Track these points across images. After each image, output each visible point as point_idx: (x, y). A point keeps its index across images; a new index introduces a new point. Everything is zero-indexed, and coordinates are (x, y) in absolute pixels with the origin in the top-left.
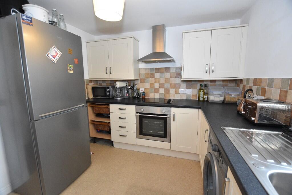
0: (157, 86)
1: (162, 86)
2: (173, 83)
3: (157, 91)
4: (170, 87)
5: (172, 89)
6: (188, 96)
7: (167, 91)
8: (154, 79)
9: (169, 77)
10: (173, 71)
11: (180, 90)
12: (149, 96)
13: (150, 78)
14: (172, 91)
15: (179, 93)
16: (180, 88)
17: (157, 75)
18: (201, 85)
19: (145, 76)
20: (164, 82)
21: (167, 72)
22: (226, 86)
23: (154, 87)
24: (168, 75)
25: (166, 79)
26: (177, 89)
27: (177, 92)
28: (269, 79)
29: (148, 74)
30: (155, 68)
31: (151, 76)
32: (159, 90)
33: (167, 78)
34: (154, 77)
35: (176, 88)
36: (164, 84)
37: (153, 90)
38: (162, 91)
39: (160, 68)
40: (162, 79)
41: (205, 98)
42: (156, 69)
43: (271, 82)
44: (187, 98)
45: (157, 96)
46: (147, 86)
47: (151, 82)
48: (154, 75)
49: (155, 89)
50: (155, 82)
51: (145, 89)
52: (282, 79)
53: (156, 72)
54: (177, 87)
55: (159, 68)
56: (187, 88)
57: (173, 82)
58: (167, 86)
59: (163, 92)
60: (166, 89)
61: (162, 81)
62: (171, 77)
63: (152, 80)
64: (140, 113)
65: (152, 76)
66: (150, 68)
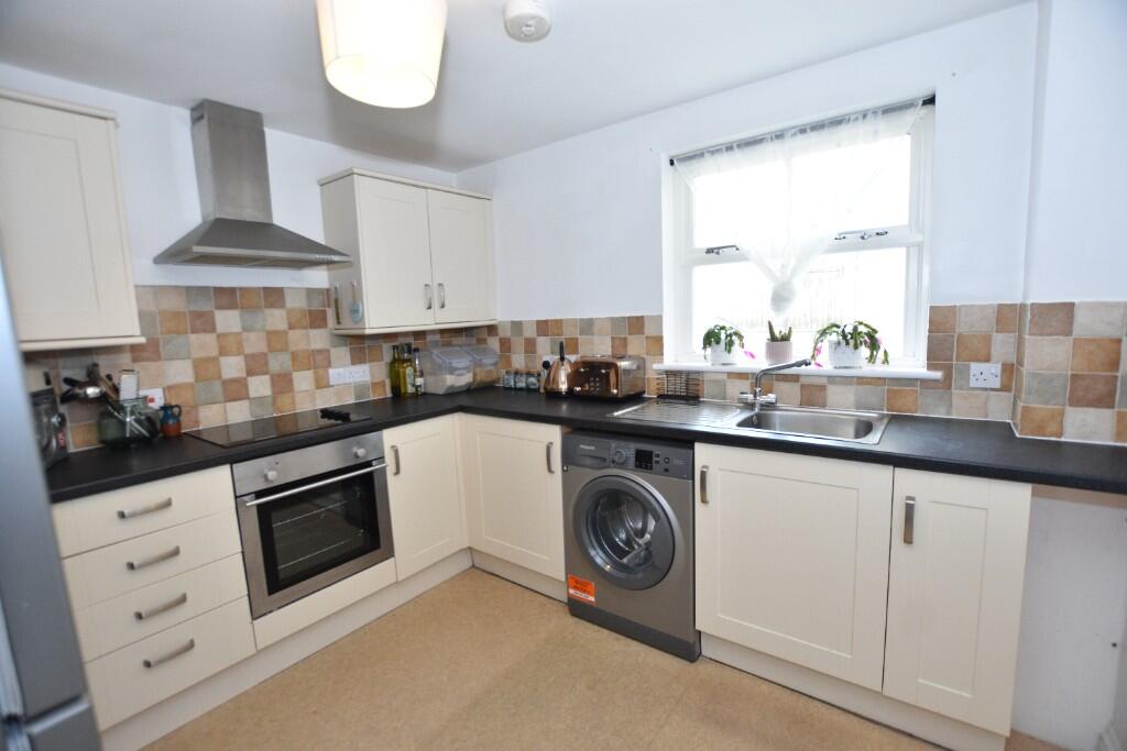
0: (232, 367)
1: (256, 365)
2: (303, 351)
3: (235, 391)
4: (293, 365)
5: (300, 373)
6: (360, 389)
7: (282, 383)
8: (213, 336)
9: (283, 326)
10: (295, 302)
11: (331, 371)
12: (197, 423)
13: (193, 337)
14: (303, 380)
15: (328, 386)
16: (329, 365)
17: (228, 320)
18: (394, 347)
19: (158, 325)
20: (265, 350)
21: (272, 305)
22: (449, 344)
23: (220, 377)
24: (276, 319)
25: (272, 335)
26: (320, 371)
27: (321, 383)
28: (581, 320)
29: (177, 315)
30: (215, 288)
31: (198, 323)
32: (246, 386)
33: (276, 333)
34: (213, 329)
35: (315, 367)
36: (265, 354)
37: (217, 387)
38: (260, 386)
39: (241, 289)
40: (252, 336)
41: (420, 386)
42: (219, 291)
43: (588, 326)
44: (357, 397)
45: (238, 414)
46: (180, 372)
47: (198, 354)
48: (213, 317)
49: (226, 383)
50: (223, 352)
51: (168, 389)
52: (612, 319)
53: (220, 307)
54: (317, 362)
55: (232, 291)
56: (353, 363)
57: (302, 346)
58: (278, 363)
59: (268, 392)
60: (279, 375)
61: (255, 343)
62: (291, 327)
63: (204, 344)
64: (259, 494)
65: (204, 323)
66: (188, 289)
